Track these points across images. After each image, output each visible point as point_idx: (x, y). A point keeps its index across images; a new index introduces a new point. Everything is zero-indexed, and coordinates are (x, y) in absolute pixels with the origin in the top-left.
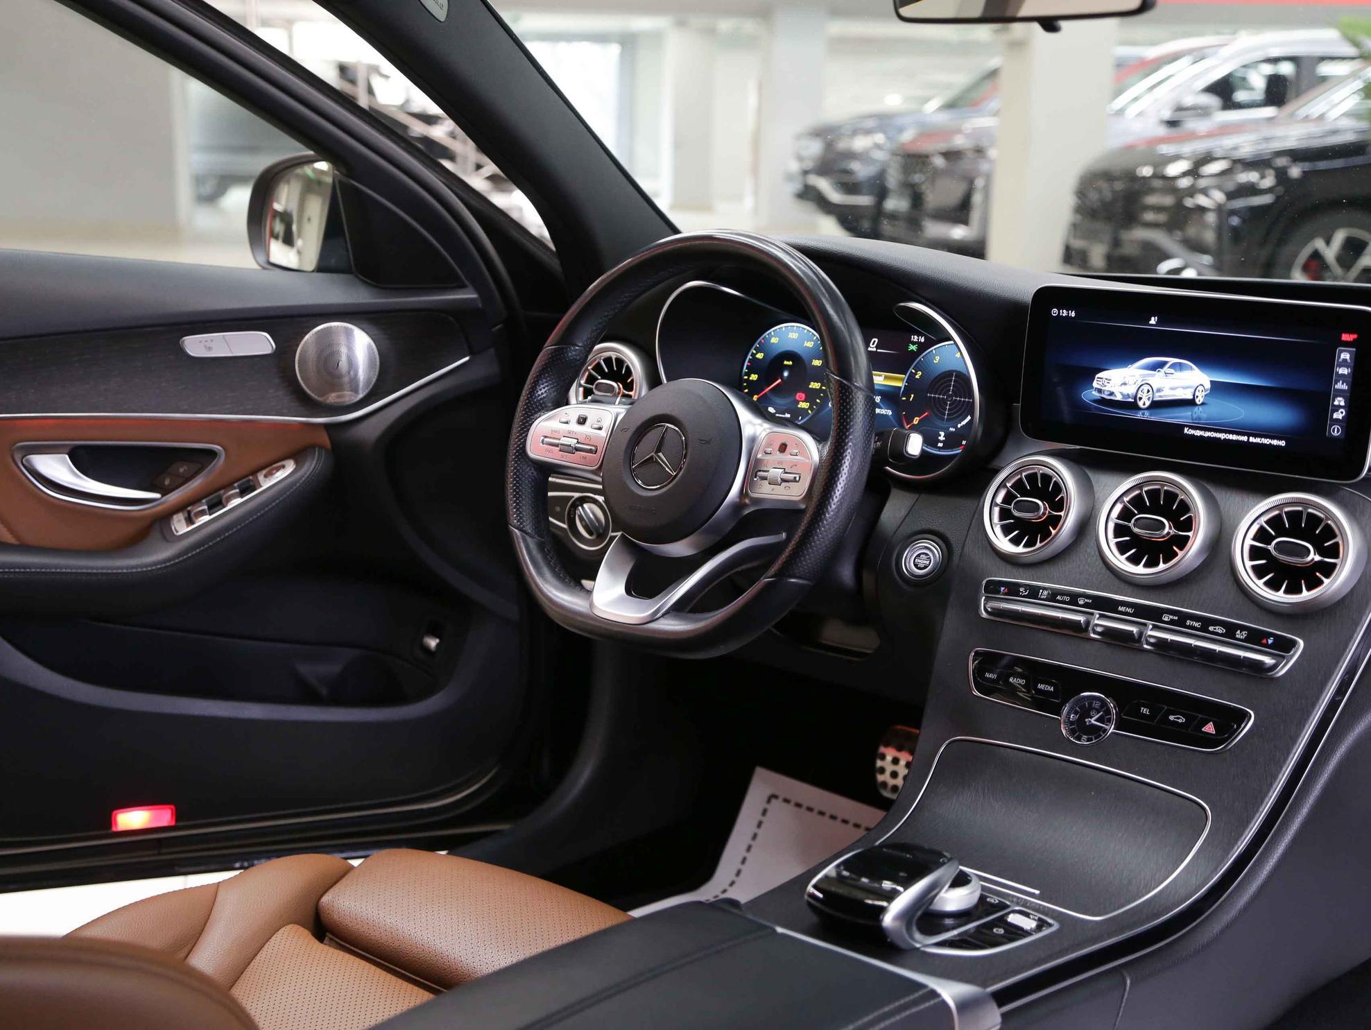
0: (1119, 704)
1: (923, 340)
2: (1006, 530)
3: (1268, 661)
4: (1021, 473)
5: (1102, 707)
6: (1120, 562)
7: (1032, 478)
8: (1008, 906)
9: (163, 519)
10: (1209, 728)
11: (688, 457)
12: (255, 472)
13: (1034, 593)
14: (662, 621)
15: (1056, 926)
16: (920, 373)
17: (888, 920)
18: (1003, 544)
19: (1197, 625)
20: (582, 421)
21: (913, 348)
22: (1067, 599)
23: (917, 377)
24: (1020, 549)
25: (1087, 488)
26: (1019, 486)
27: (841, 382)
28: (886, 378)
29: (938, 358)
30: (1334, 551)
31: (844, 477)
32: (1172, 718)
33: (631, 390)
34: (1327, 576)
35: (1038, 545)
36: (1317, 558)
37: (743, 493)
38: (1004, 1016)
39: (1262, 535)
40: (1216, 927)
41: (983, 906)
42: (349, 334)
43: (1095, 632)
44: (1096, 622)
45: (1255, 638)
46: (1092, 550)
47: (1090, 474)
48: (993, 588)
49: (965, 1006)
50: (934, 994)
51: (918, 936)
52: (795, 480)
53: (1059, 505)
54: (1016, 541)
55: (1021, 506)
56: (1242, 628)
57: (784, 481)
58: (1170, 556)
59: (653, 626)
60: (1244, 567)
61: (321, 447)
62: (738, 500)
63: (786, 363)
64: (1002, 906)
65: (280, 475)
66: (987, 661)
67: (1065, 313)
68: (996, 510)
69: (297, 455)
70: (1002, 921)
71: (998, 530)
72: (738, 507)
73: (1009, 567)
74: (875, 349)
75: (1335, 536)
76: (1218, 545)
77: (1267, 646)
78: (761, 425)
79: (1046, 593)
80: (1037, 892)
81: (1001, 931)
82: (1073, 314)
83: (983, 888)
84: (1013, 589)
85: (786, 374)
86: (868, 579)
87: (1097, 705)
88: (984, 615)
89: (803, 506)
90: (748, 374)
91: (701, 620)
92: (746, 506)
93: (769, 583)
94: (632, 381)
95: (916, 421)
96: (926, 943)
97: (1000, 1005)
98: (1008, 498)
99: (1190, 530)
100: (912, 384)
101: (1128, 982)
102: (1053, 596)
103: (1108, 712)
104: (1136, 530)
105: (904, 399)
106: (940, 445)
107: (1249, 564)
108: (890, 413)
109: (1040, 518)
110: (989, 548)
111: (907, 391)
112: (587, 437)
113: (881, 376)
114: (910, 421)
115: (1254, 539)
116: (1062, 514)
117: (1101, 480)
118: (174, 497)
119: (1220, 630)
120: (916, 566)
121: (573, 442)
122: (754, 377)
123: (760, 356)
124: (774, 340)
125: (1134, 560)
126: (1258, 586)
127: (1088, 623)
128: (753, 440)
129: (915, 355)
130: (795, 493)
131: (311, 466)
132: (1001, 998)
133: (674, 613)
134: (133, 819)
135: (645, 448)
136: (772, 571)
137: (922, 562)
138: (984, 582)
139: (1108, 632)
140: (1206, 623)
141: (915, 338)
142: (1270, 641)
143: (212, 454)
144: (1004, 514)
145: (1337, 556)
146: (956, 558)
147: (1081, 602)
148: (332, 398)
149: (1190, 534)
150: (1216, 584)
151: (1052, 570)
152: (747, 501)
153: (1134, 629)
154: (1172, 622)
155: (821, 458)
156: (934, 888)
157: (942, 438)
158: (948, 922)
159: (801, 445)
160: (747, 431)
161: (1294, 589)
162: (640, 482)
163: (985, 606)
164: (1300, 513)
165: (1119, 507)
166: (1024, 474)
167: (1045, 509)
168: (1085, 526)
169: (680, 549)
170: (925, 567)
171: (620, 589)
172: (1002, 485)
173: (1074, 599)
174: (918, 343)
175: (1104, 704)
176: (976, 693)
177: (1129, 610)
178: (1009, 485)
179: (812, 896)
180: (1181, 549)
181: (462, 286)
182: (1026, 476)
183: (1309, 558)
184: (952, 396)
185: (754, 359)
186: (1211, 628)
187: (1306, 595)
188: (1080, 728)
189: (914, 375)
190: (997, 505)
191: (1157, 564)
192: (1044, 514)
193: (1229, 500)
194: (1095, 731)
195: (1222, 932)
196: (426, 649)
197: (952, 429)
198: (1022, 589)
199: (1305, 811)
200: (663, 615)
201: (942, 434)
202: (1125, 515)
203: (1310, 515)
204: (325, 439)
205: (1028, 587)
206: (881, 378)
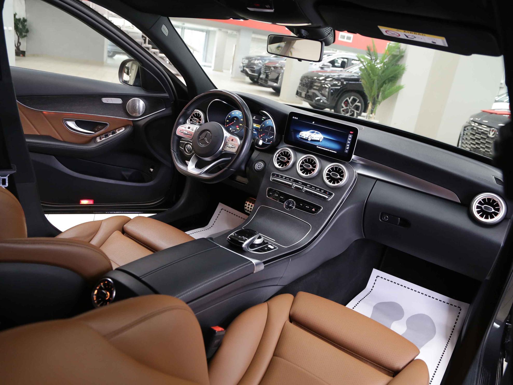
0: (296, 203)
1: (265, 118)
2: (278, 163)
3: (327, 197)
4: (282, 151)
5: (293, 203)
6: (300, 173)
7: (284, 152)
8: (269, 243)
9: (95, 138)
10: (314, 210)
11: (212, 139)
12: (116, 129)
13: (282, 177)
14: (202, 174)
15: (278, 248)
16: (264, 125)
17: (244, 246)
18: (277, 165)
19: (314, 188)
20: (189, 128)
21: (263, 119)
22: (289, 179)
24: (280, 167)
25: (295, 155)
26: (282, 153)
27: (247, 128)
28: (256, 125)
29: (268, 122)
30: (343, 176)
31: (245, 148)
32: (306, 207)
33: (201, 121)
34: (341, 181)
35: (284, 167)
36: (339, 177)
37: (223, 149)
38: (265, 266)
39: (329, 171)
40: (309, 250)
41: (264, 243)
42: (139, 101)
43: (293, 187)
44: (294, 185)
45: (325, 192)
46: (295, 170)
47: (297, 153)
48: (273, 175)
49: (257, 264)
50: (251, 262)
51: (249, 249)
52: (234, 148)
53: (289, 159)
54: (279, 165)
55: (281, 158)
56: (323, 190)
57: (232, 147)
58: (310, 173)
59: (200, 175)
60: (325, 177)
62: (221, 150)
63: (235, 119)
64: (267, 243)
65: (121, 131)
66: (270, 190)
67: (295, 118)
68: (276, 158)
69: (125, 127)
70: (267, 246)
71: (276, 162)
72: (221, 151)
73: (277, 171)
74: (254, 119)
75: (343, 173)
76: (321, 172)
77: (327, 194)
78: (228, 134)
79: (284, 177)
80: (275, 240)
81: (266, 249)
82: (297, 118)
83: (264, 239)
84: (278, 176)
85: (235, 121)
86: (248, 168)
87: (292, 202)
88: (271, 180)
89: (235, 154)
91: (211, 175)
92: (223, 151)
93: (226, 169)
94: (201, 119)
95: (262, 135)
96: (251, 250)
97: (264, 264)
98: (279, 156)
99: (315, 168)
100: (262, 128)
101: (290, 260)
102: (286, 178)
103: (294, 204)
104: (304, 166)
106: (266, 141)
107: (326, 177)
108: (256, 133)
110: (274, 166)
111: (260, 129)
112: (190, 132)
114: (260, 135)
115: (328, 171)
116: (290, 161)
117: (299, 154)
118: (97, 133)
119: (318, 190)
120: (258, 167)
121: (186, 132)
122: (228, 121)
123: (229, 116)
124: (233, 113)
125: (303, 173)
126: (327, 181)
127: (292, 185)
128: (226, 137)
129: (263, 121)
130: (234, 150)
131: (128, 129)
132: (264, 263)
133: (205, 173)
134: (84, 202)
135: (202, 136)
136: (227, 167)
137: (259, 167)
138: (272, 173)
139: (296, 187)
140: (316, 188)
141: (263, 118)
142: (328, 193)
143: (106, 124)
144: (278, 159)
145: (343, 177)
146: (267, 167)
147: (291, 180)
148: (134, 115)
149: (315, 169)
150: (319, 180)
151: (287, 173)
152: (223, 150)
153: (301, 187)
154: (309, 187)
155: (240, 143)
156: (254, 239)
157: (267, 140)
158: (256, 246)
159: (236, 140)
160: (225, 135)
161: (334, 183)
162: (200, 144)
163: (271, 178)
164: (337, 167)
165: (301, 161)
167: (286, 159)
168: (294, 164)
169: (208, 159)
170: (260, 168)
171: (194, 166)
172: (278, 153)
173: (290, 179)
174: (264, 119)
175: (293, 202)
176: (267, 197)
177: (301, 183)
178: (279, 153)
179: (228, 239)
180: (313, 172)
181: (165, 93)
183: (338, 177)
184: (269, 131)
185: (228, 117)
186: (317, 189)
187: (336, 184)
188: (288, 207)
189: (262, 125)
190: (276, 157)
191: (307, 174)
192: (286, 160)
193: (324, 162)
194: (291, 208)
195: (310, 251)
196: (150, 171)
197: (269, 138)
198: (279, 176)
199: (329, 228)
200: (203, 173)
201: (267, 139)
202: (303, 163)
203: (339, 168)
204: (132, 124)
205: (281, 176)
206: (255, 125)
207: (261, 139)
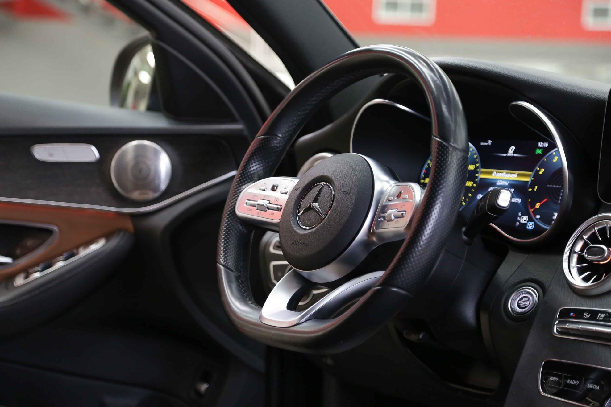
1: (545, 146)
2: (581, 271)
4: (594, 227)
7: (603, 231)
9: (12, 277)
12: (77, 246)
13: (594, 315)
14: (303, 325)
16: (543, 170)
18: (577, 280)
20: (274, 188)
21: (539, 151)
23: (541, 173)
24: (589, 285)
26: (593, 237)
27: (442, 143)
28: (519, 175)
29: (556, 158)
35: (602, 280)
37: (370, 232)
48: (565, 314)
52: (403, 217)
54: (586, 279)
55: (592, 253)
57: (396, 218)
59: (298, 328)
61: (125, 230)
62: (366, 238)
65: (94, 247)
66: (551, 369)
68: (574, 256)
69: (108, 236)
71: (574, 271)
72: (366, 244)
73: (579, 299)
74: (512, 155)
78: (388, 182)
79: (603, 315)
84: (579, 314)
88: (556, 334)
90: (424, 179)
92: (374, 242)
93: (377, 290)
95: (538, 205)
98: (584, 247)
100: (537, 179)
102: (609, 318)
105: (530, 190)
108: (519, 201)
109: (606, 259)
110: (566, 285)
111: (533, 184)
112: (277, 199)
113: (514, 173)
114: (533, 206)
118: (20, 262)
120: (519, 306)
121: (265, 203)
128: (382, 193)
129: (540, 156)
130: (402, 226)
131: (115, 242)
133: (314, 319)
135: (307, 201)
136: (380, 282)
137: (523, 303)
138: (559, 311)
141: (541, 144)
143: (49, 232)
144: (581, 259)
146: (545, 296)
148: (136, 195)
152: (374, 239)
157: (555, 217)
159: (410, 193)
160: (378, 187)
163: (557, 328)
166: (596, 228)
167: (609, 252)
170: (526, 307)
171: (284, 306)
172: (580, 237)
174: (543, 148)
176: (543, 394)
178: (585, 237)
181: (234, 121)
182: (598, 230)
189: (538, 172)
190: (575, 253)
192: (608, 257)
196: (198, 393)
198: (585, 314)
200: (305, 321)
201: (556, 214)
204: (130, 226)
205: (589, 311)
206: (515, 176)
207: (538, 217)
